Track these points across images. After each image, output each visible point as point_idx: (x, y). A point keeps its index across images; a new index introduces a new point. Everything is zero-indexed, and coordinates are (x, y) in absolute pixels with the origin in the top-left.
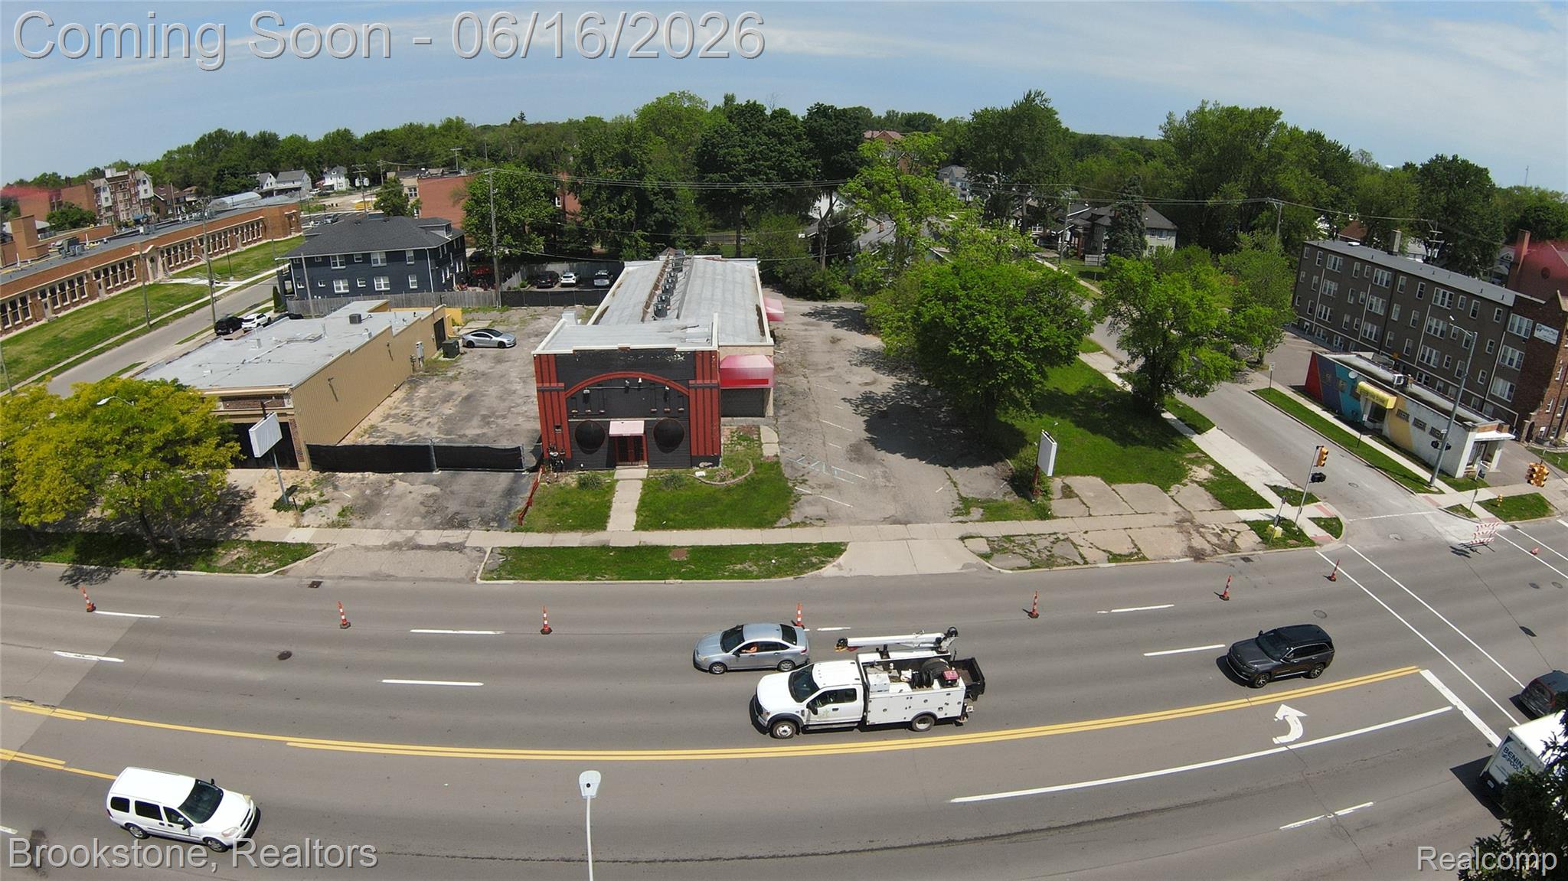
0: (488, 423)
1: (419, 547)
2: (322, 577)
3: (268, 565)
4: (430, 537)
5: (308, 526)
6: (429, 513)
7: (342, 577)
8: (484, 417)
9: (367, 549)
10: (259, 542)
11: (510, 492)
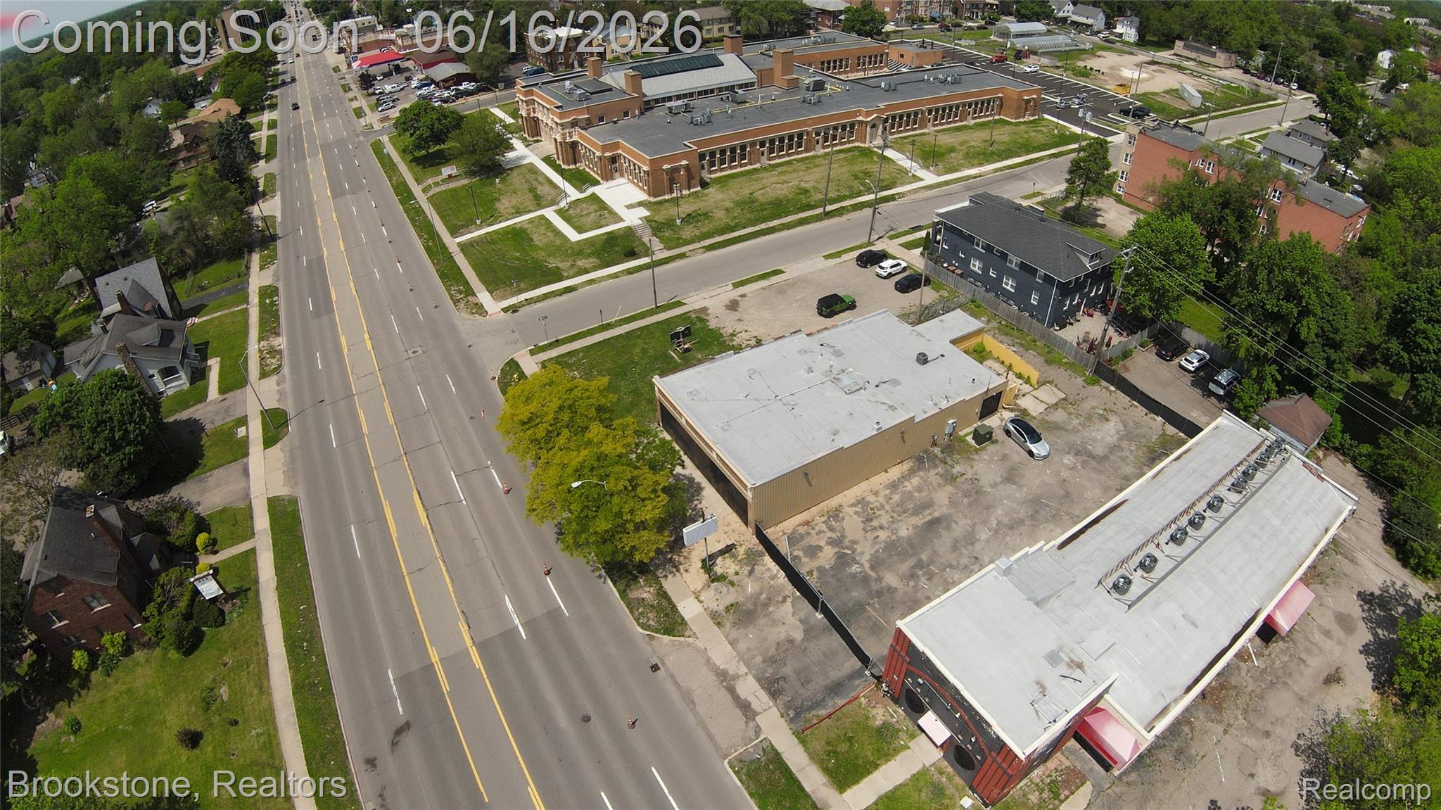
0: (913, 576)
1: (732, 691)
2: (664, 664)
3: (651, 622)
4: (749, 688)
5: (701, 602)
6: (770, 661)
7: (672, 676)
8: (920, 565)
9: (708, 661)
10: (665, 593)
11: (836, 688)
